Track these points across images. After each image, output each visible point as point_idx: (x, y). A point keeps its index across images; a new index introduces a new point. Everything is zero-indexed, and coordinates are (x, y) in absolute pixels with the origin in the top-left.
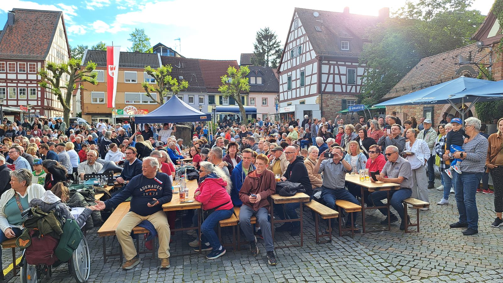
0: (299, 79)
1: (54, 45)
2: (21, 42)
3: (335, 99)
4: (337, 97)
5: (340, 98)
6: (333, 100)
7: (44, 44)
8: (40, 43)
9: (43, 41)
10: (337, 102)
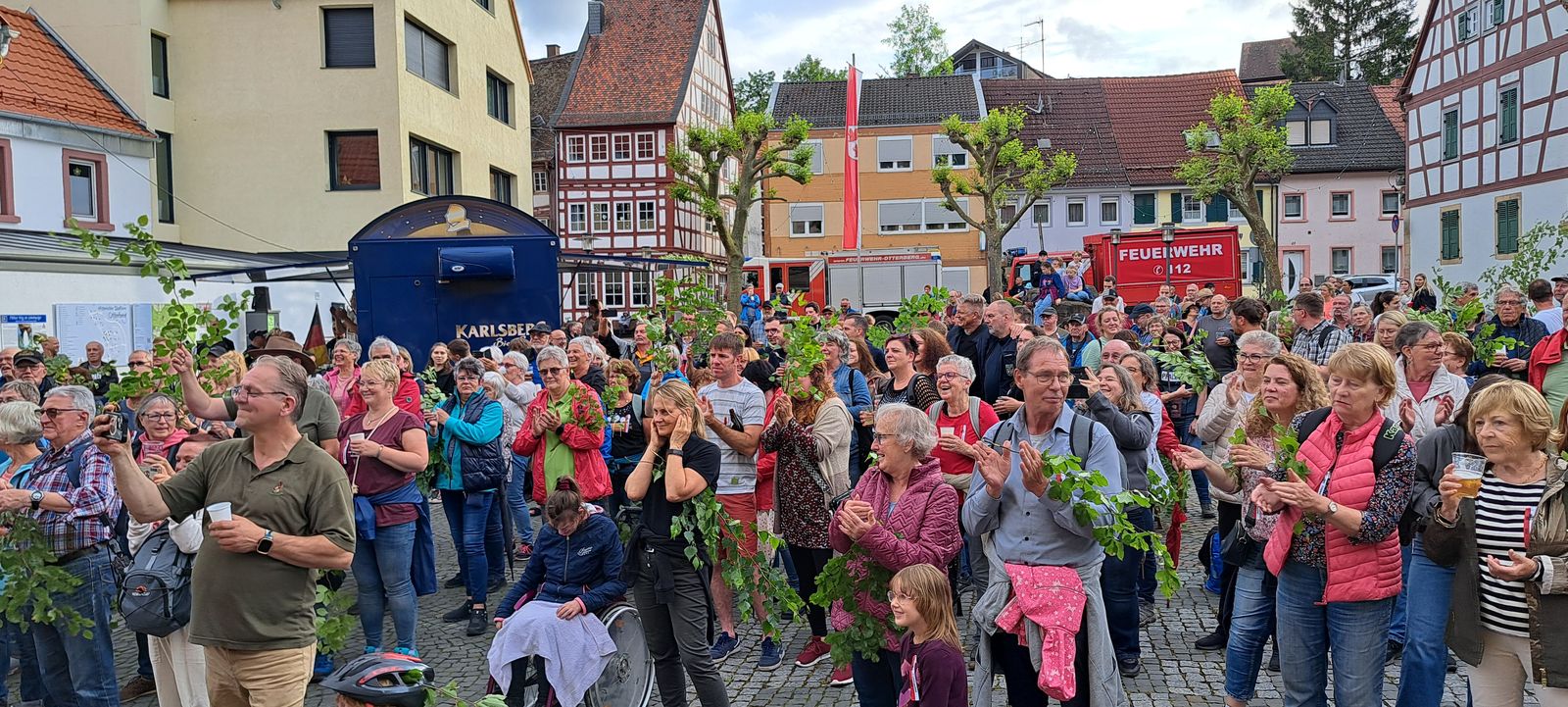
0: (1494, 116)
1: (695, 77)
2: (619, 78)
7: (671, 79)
8: (662, 76)
9: (669, 70)
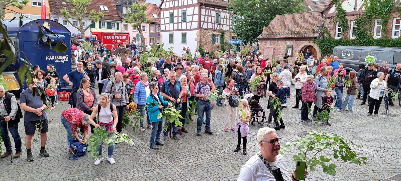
0: (181, 16)
3: (209, 33)
4: (209, 32)
5: (211, 33)
6: (207, 34)
10: (209, 35)
